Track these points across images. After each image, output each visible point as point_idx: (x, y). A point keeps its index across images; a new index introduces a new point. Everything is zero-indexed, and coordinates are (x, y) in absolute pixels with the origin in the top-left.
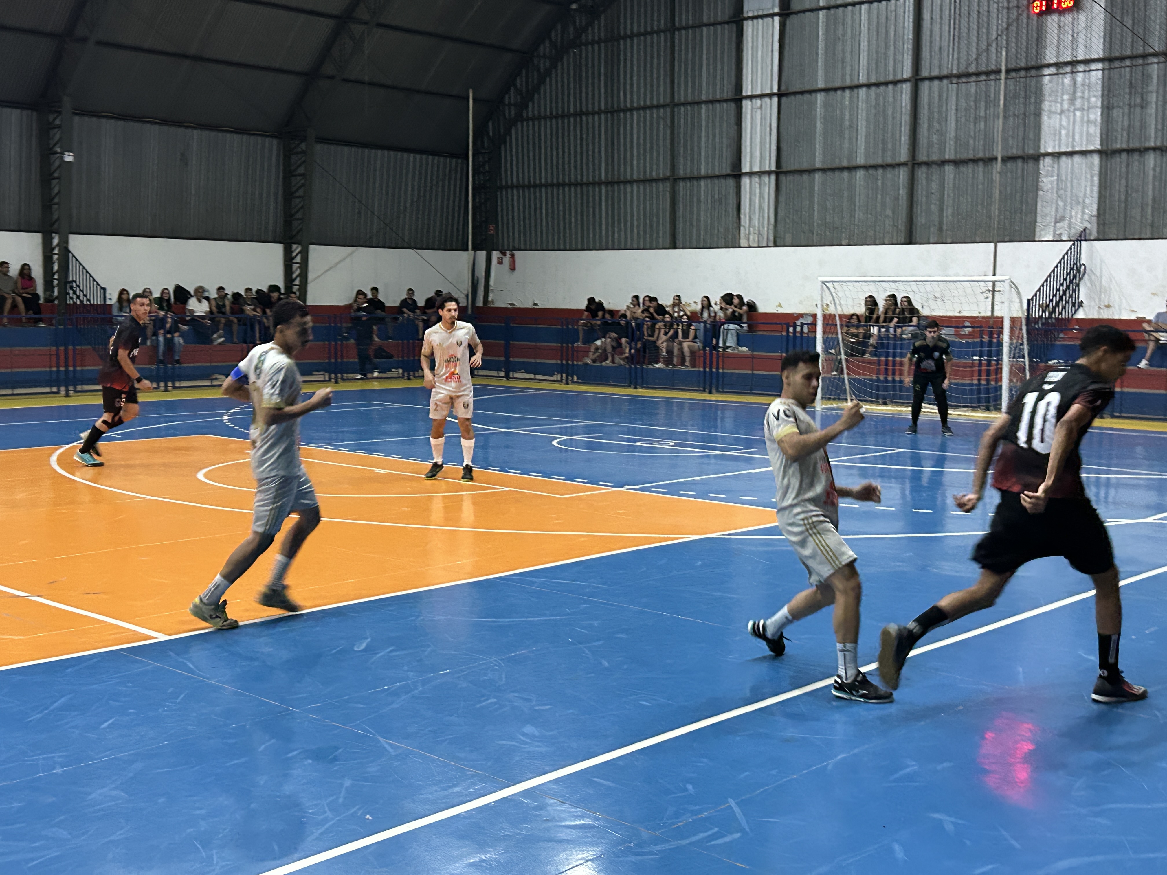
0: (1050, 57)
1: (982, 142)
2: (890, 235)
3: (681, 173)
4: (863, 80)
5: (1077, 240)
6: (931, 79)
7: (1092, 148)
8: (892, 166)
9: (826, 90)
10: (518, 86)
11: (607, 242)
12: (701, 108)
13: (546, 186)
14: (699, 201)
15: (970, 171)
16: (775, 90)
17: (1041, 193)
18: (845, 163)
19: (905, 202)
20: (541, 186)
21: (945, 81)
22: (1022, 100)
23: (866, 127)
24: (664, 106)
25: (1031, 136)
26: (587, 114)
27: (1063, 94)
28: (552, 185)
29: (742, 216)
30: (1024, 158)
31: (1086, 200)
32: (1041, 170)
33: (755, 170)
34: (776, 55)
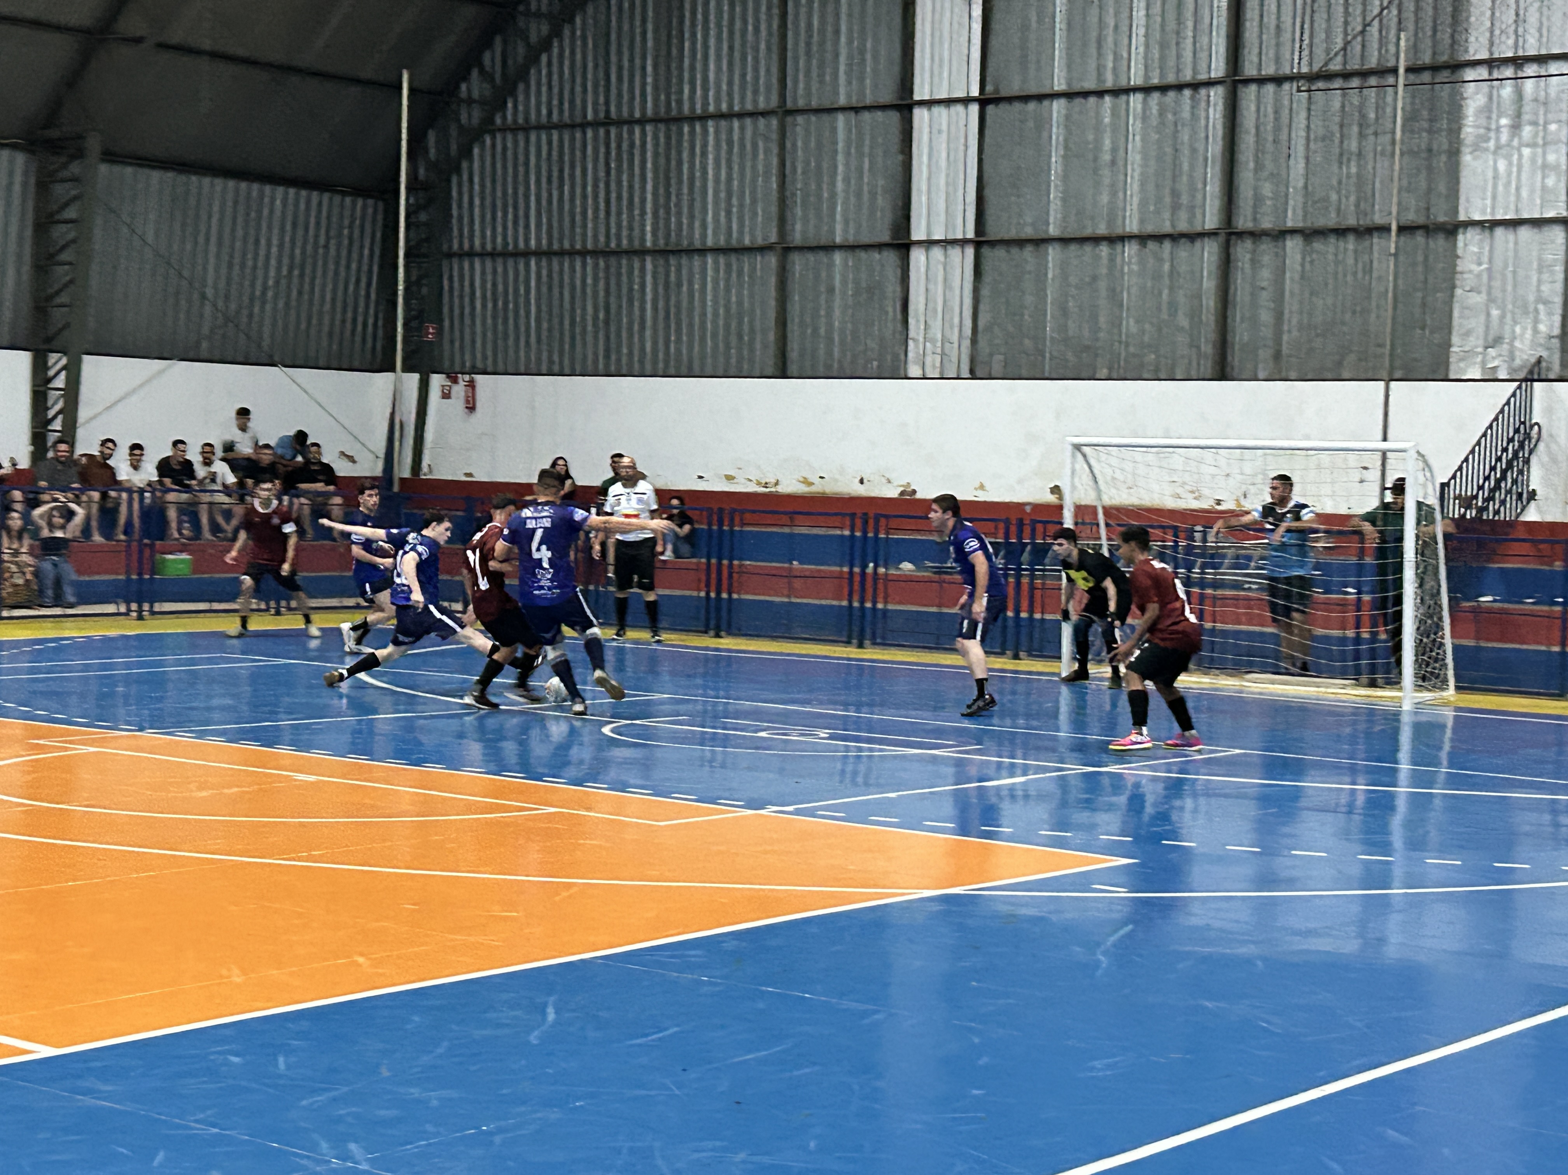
0: (1477, 48)
1: (1352, 199)
2: (1186, 361)
3: (797, 237)
4: (1136, 78)
5: (1526, 380)
6: (1261, 81)
7: (1552, 214)
8: (1192, 237)
9: (1069, 95)
10: (488, 69)
11: (655, 362)
12: (836, 120)
13: (538, 254)
14: (831, 290)
15: (1331, 249)
16: (975, 92)
17: (1458, 292)
18: (1102, 230)
19: (1212, 304)
20: (526, 254)
21: (1286, 86)
23: (1142, 166)
24: (764, 114)
25: (1442, 188)
26: (620, 123)
27: (1499, 117)
28: (549, 254)
29: (911, 321)
30: (1429, 229)
31: (1541, 307)
32: (1460, 252)
33: (936, 237)
34: (977, 27)
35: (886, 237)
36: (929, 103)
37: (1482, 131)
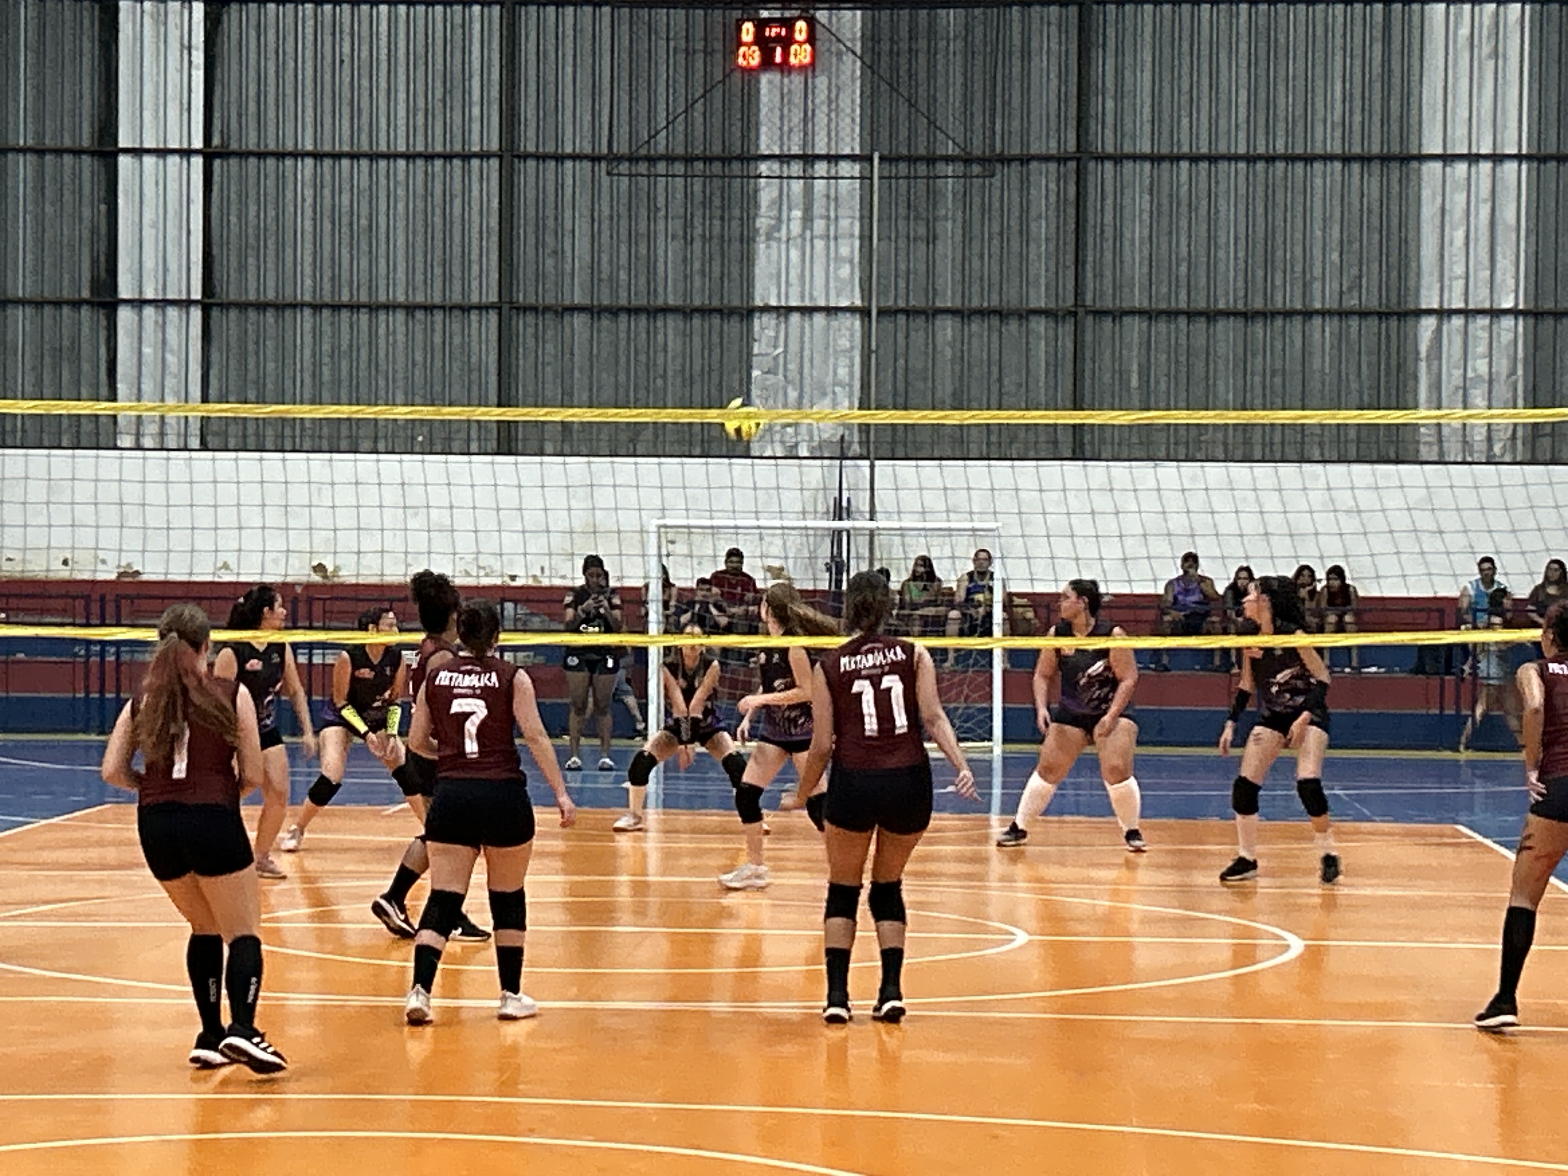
0: (767, 144)
2: (463, 435)
4: (397, 144)
6: (539, 157)
7: (845, 303)
8: (465, 309)
9: (317, 156)
15: (623, 326)
16: (198, 143)
17: (755, 373)
18: (364, 298)
21: (568, 164)
22: (718, 213)
25: (736, 275)
27: (790, 209)
30: (725, 312)
31: (838, 389)
32: (756, 336)
33: (149, 295)
34: (199, 75)
35: (86, 294)
36: (138, 152)
37: (773, 222)
